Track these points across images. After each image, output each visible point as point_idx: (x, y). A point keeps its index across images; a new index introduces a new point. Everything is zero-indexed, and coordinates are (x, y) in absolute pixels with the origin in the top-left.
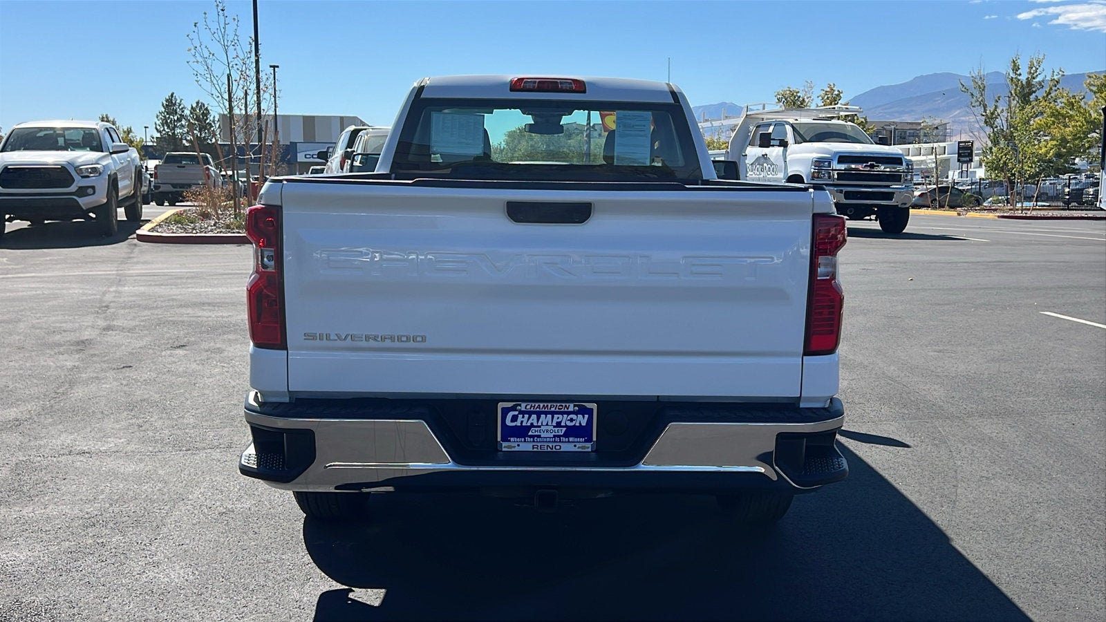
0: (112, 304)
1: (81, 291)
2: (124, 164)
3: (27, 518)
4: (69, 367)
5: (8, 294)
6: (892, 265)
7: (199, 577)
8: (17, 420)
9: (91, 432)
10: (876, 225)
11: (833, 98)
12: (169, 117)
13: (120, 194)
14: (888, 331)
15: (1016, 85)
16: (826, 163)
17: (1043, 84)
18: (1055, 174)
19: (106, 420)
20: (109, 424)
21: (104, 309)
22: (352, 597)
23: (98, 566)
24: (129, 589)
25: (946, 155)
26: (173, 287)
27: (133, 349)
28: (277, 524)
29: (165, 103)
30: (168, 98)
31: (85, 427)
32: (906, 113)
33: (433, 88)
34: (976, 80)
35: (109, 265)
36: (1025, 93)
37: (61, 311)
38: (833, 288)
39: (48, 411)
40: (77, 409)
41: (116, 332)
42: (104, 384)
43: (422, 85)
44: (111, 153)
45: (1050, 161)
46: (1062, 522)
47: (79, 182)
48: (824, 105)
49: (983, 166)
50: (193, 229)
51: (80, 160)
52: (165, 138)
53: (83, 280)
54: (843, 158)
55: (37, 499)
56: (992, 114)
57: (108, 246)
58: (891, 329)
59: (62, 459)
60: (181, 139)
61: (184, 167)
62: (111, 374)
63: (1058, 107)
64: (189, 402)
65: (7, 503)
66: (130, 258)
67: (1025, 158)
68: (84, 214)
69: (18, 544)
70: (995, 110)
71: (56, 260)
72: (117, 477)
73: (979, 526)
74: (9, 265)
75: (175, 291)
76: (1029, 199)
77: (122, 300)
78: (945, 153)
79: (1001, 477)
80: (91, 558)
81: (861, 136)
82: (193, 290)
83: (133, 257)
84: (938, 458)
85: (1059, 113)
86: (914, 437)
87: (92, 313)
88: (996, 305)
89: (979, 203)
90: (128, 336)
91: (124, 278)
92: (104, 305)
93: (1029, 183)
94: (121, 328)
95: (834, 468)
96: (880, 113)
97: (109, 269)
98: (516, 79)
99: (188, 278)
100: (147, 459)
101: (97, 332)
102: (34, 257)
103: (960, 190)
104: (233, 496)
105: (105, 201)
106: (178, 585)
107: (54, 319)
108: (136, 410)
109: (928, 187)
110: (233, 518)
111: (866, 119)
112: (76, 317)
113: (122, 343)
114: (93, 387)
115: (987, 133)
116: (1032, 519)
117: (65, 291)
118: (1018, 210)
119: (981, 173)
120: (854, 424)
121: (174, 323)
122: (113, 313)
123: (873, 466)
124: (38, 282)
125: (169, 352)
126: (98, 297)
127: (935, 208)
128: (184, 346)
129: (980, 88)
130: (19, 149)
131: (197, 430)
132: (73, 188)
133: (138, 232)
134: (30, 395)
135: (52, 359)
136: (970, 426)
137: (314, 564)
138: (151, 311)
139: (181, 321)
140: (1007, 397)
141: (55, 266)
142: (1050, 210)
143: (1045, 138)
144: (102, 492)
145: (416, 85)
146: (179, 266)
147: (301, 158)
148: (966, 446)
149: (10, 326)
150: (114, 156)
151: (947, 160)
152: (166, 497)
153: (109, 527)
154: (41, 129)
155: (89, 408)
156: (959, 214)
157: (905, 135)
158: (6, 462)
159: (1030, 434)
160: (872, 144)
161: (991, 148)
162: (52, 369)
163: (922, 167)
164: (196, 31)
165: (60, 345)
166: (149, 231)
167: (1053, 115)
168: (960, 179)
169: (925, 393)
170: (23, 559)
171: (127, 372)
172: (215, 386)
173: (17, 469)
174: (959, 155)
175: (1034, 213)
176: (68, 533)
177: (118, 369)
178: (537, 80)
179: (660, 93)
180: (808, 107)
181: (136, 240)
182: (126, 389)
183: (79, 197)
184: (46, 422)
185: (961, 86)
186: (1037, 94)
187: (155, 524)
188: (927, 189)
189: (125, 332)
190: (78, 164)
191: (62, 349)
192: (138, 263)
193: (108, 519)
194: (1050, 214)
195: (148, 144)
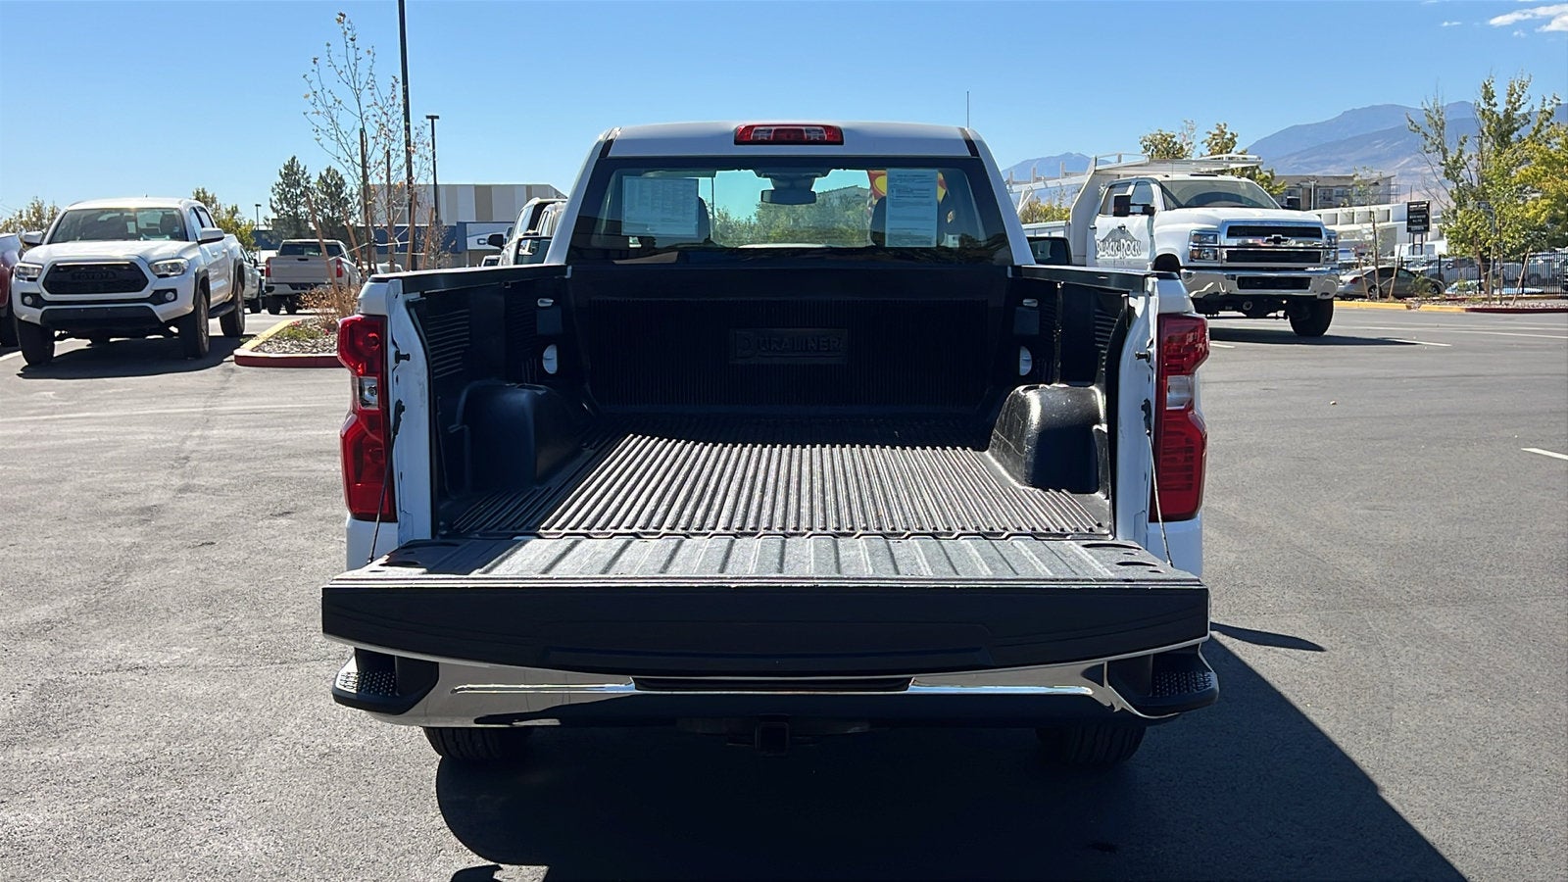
0: (194, 454)
1: (152, 437)
2: (218, 259)
3: (49, 763)
4: (127, 545)
5: (52, 442)
6: (1307, 383)
7: (283, 849)
8: (49, 622)
9: (149, 638)
10: (1286, 326)
11: (1224, 144)
12: (289, 191)
13: (212, 300)
14: (1298, 479)
15: (1490, 120)
16: (1211, 238)
17: (1529, 117)
18: (1549, 247)
19: (171, 621)
20: (175, 627)
21: (181, 461)
22: (498, 878)
23: (143, 833)
24: (183, 867)
25: (1391, 223)
26: (281, 428)
27: (217, 518)
28: (401, 770)
29: (283, 171)
30: (287, 164)
31: (142, 631)
32: (1330, 162)
33: (625, 142)
34: (1431, 114)
35: (195, 399)
36: (1503, 131)
37: (122, 465)
38: (1190, 422)
39: (92, 608)
40: (132, 604)
41: (198, 494)
42: (173, 569)
43: (610, 138)
44: (200, 243)
45: (1542, 228)
46: (1547, 763)
47: (154, 284)
48: (1212, 154)
49: (1445, 238)
50: (314, 346)
51: (155, 253)
52: (284, 219)
53: (156, 420)
54: (1234, 230)
55: (66, 736)
56: (1455, 162)
57: (195, 372)
58: (1302, 476)
59: (106, 677)
60: (306, 221)
61: (306, 260)
62: (184, 554)
63: (1552, 151)
64: (289, 593)
65: (24, 743)
66: (223, 388)
67: (1504, 224)
68: (163, 328)
69: (34, 801)
70: (1460, 156)
71: (121, 393)
72: (180, 705)
73: (1424, 768)
74: (55, 400)
75: (282, 435)
76: (1511, 283)
77: (207, 448)
78: (1388, 220)
79: (1458, 694)
80: (133, 821)
81: (1260, 197)
82: (309, 433)
83: (228, 388)
84: (1365, 665)
85: (1553, 159)
86: (1331, 635)
87: (165, 468)
88: (1456, 439)
89: (1438, 290)
90: (212, 500)
91: (213, 418)
92: (182, 455)
93: (1511, 261)
94: (203, 488)
95: (1197, 688)
96: (1294, 164)
97: (193, 405)
98: (743, 127)
99: (301, 416)
100: (225, 676)
101: (170, 494)
102: (91, 390)
103: (1411, 273)
104: (342, 729)
105: (192, 309)
106: (254, 861)
107: (112, 476)
108: (215, 605)
109: (1364, 268)
110: (338, 762)
111: (1272, 174)
112: (142, 474)
113: (204, 510)
114: (158, 573)
115: (1449, 190)
116: (1502, 757)
117: (130, 437)
118: (1495, 299)
119: (1441, 247)
120: (1243, 617)
121: (279, 480)
122: (195, 467)
123: (1269, 678)
124: (94, 424)
125: (267, 522)
126: (176, 444)
127: (1373, 299)
128: (288, 513)
129: (1437, 125)
130: (74, 239)
131: (299, 634)
132: (147, 292)
133: (237, 352)
134: (69, 585)
135: (104, 534)
136: (1414, 618)
137: (448, 830)
138: (247, 464)
139: (286, 478)
140: (1471, 574)
141: (119, 402)
142: (1543, 298)
143: (1534, 195)
144: (158, 724)
145: (601, 137)
146: (290, 399)
147: (472, 244)
148: (1408, 648)
149: (50, 488)
150: (204, 246)
151: (1393, 230)
152: (246, 732)
153: (162, 775)
154: (104, 211)
155: (149, 604)
156: (1409, 308)
157: (1328, 196)
158: (27, 682)
159: (1502, 630)
160: (1277, 208)
161: (1455, 212)
162: (102, 548)
163: (1356, 239)
164: (316, 70)
165: (117, 514)
166: (252, 350)
167: (1544, 162)
168: (1412, 256)
169: (1350, 569)
170: (39, 823)
171: (207, 552)
172: (328, 571)
173: (42, 693)
174: (1410, 222)
175: (1519, 304)
176: (105, 785)
177: (195, 547)
178: (774, 128)
179: (951, 142)
180: (1188, 158)
181: (234, 363)
182: (203, 575)
183: (155, 304)
184: (88, 624)
185: (1410, 123)
186: (1519, 132)
187: (227, 771)
188: (1362, 272)
189: (209, 494)
190: (152, 259)
191: (118, 520)
192: (234, 396)
193: (163, 764)
194: (1543, 304)
195: (261, 228)
